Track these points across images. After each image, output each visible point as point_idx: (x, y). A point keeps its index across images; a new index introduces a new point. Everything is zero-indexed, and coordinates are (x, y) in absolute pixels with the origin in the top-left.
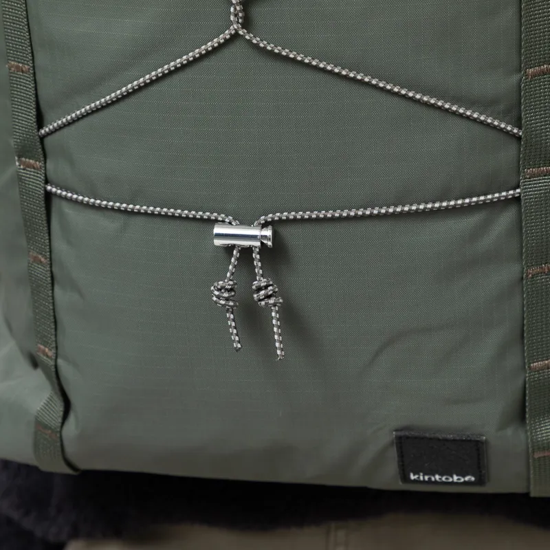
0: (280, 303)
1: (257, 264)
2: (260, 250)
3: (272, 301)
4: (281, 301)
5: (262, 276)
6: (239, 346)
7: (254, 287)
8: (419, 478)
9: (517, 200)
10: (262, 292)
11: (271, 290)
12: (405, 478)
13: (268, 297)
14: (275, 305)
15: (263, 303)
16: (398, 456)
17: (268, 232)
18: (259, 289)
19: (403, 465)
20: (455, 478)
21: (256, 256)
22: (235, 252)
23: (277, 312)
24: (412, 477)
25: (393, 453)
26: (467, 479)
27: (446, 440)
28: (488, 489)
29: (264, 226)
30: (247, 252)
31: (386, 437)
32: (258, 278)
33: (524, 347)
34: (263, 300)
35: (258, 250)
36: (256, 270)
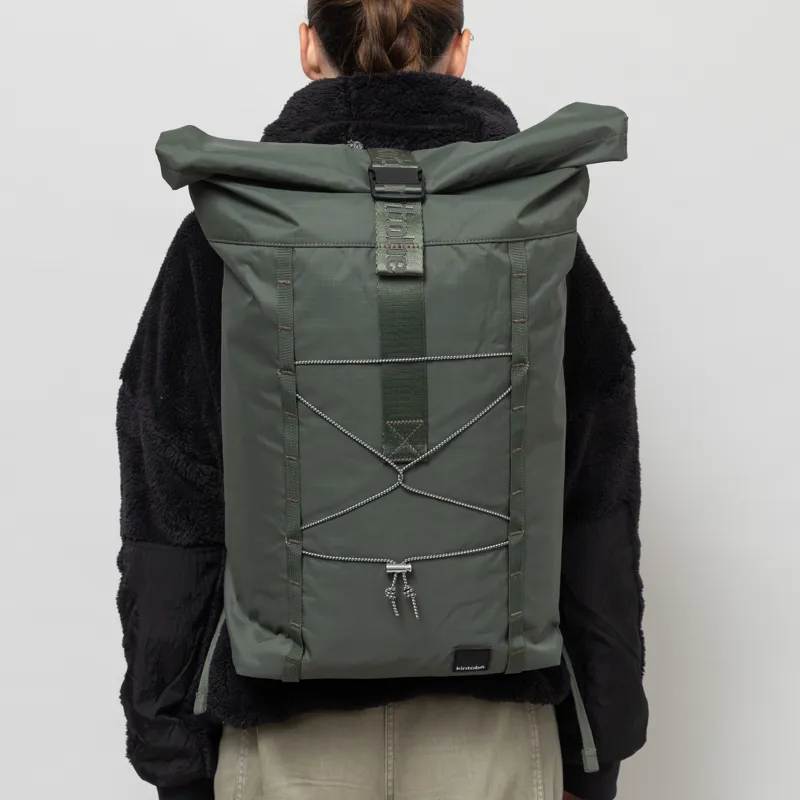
1: (405, 579)
3: (412, 595)
4: (416, 594)
5: (407, 584)
7: (404, 589)
8: (460, 669)
9: (507, 546)
10: (408, 591)
11: (412, 590)
12: (454, 670)
13: (410, 593)
14: (414, 596)
15: (408, 596)
16: (454, 659)
17: (410, 566)
18: (406, 590)
19: (455, 664)
20: (476, 668)
21: (404, 576)
22: (395, 575)
23: (415, 599)
24: (458, 669)
25: (452, 658)
26: (481, 667)
28: (490, 672)
29: (407, 563)
30: (400, 575)
31: (450, 650)
32: (405, 585)
33: (508, 607)
34: (408, 594)
35: (405, 574)
36: (405, 582)
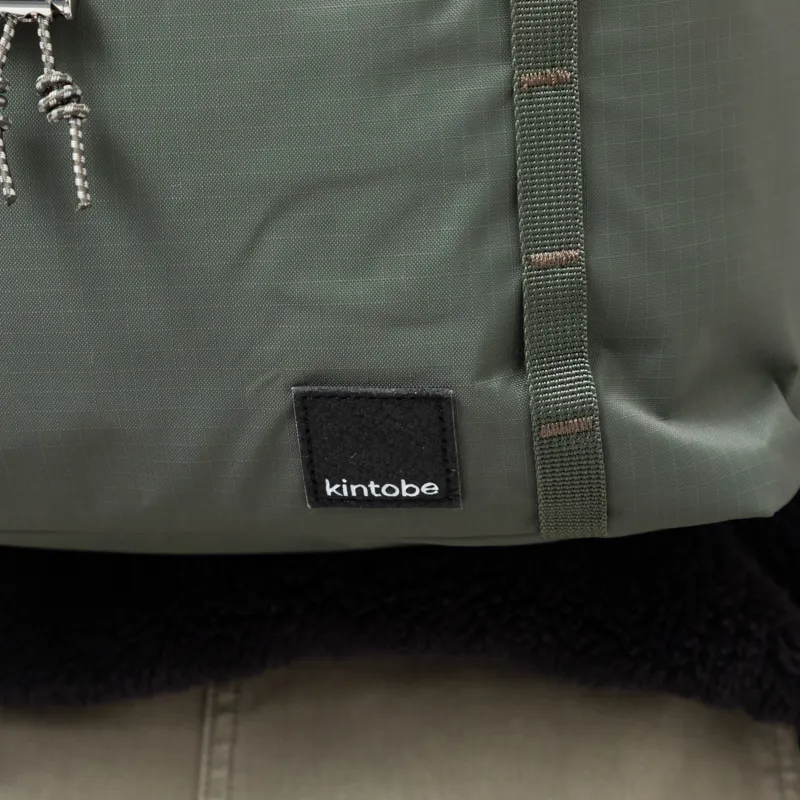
0: (84, 112)
1: (46, 46)
2: (50, 22)
3: (69, 108)
4: (86, 108)
5: (55, 67)
6: (12, 192)
7: (39, 85)
8: (340, 490)
10: (54, 94)
11: (69, 90)
12: (317, 494)
13: (63, 102)
14: (74, 116)
15: (54, 112)
16: (302, 440)
18: (48, 88)
19: (311, 461)
20: (405, 487)
21: (43, 32)
22: (6, 28)
23: (79, 128)
24: (329, 491)
26: (424, 489)
27: (384, 398)
30: (27, 27)
32: (45, 70)
33: (517, 221)
34: (55, 106)
35: (46, 22)
36: (44, 58)
